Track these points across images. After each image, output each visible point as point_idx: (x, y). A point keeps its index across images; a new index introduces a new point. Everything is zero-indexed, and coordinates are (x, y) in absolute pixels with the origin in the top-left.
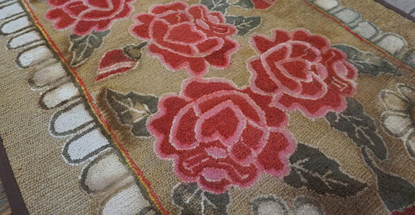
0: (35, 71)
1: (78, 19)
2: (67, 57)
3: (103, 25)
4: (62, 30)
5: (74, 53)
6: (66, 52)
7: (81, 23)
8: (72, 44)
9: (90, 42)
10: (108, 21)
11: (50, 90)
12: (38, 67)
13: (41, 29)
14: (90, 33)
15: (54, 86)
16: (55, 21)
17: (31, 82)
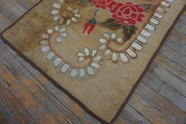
0: (162, 13)
1: (138, 13)
2: (153, 9)
3: (137, 6)
4: (145, 15)
5: (151, 8)
6: (152, 10)
7: (139, 11)
8: (148, 10)
9: (145, 6)
10: (135, 6)
11: (165, 7)
12: (160, 13)
13: (148, 20)
14: (142, 8)
15: (163, 7)
16: (142, 18)
17: (166, 12)
